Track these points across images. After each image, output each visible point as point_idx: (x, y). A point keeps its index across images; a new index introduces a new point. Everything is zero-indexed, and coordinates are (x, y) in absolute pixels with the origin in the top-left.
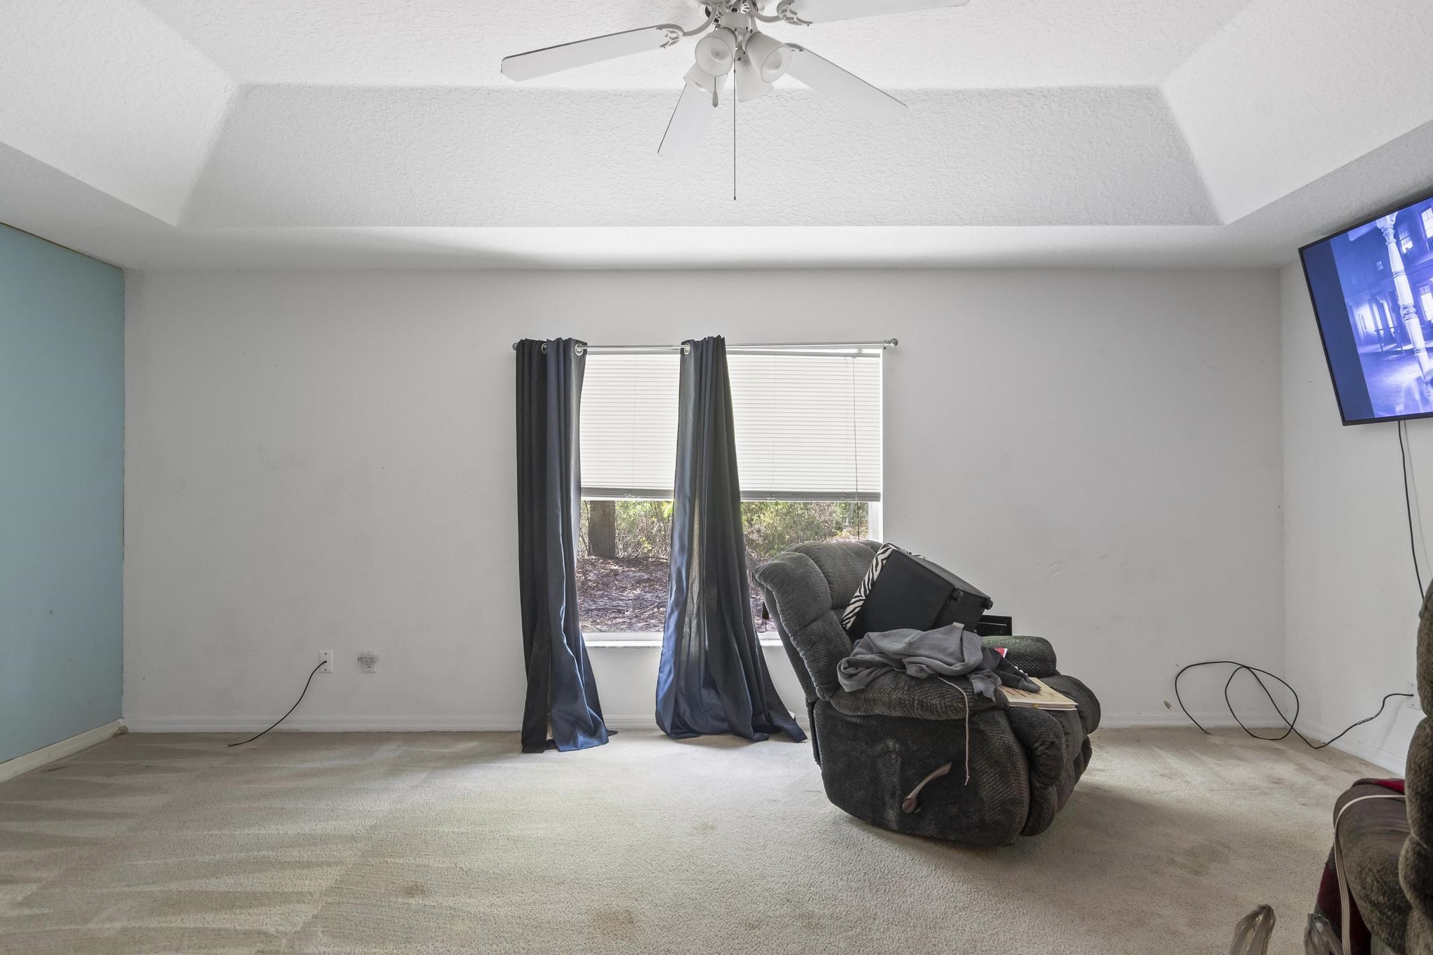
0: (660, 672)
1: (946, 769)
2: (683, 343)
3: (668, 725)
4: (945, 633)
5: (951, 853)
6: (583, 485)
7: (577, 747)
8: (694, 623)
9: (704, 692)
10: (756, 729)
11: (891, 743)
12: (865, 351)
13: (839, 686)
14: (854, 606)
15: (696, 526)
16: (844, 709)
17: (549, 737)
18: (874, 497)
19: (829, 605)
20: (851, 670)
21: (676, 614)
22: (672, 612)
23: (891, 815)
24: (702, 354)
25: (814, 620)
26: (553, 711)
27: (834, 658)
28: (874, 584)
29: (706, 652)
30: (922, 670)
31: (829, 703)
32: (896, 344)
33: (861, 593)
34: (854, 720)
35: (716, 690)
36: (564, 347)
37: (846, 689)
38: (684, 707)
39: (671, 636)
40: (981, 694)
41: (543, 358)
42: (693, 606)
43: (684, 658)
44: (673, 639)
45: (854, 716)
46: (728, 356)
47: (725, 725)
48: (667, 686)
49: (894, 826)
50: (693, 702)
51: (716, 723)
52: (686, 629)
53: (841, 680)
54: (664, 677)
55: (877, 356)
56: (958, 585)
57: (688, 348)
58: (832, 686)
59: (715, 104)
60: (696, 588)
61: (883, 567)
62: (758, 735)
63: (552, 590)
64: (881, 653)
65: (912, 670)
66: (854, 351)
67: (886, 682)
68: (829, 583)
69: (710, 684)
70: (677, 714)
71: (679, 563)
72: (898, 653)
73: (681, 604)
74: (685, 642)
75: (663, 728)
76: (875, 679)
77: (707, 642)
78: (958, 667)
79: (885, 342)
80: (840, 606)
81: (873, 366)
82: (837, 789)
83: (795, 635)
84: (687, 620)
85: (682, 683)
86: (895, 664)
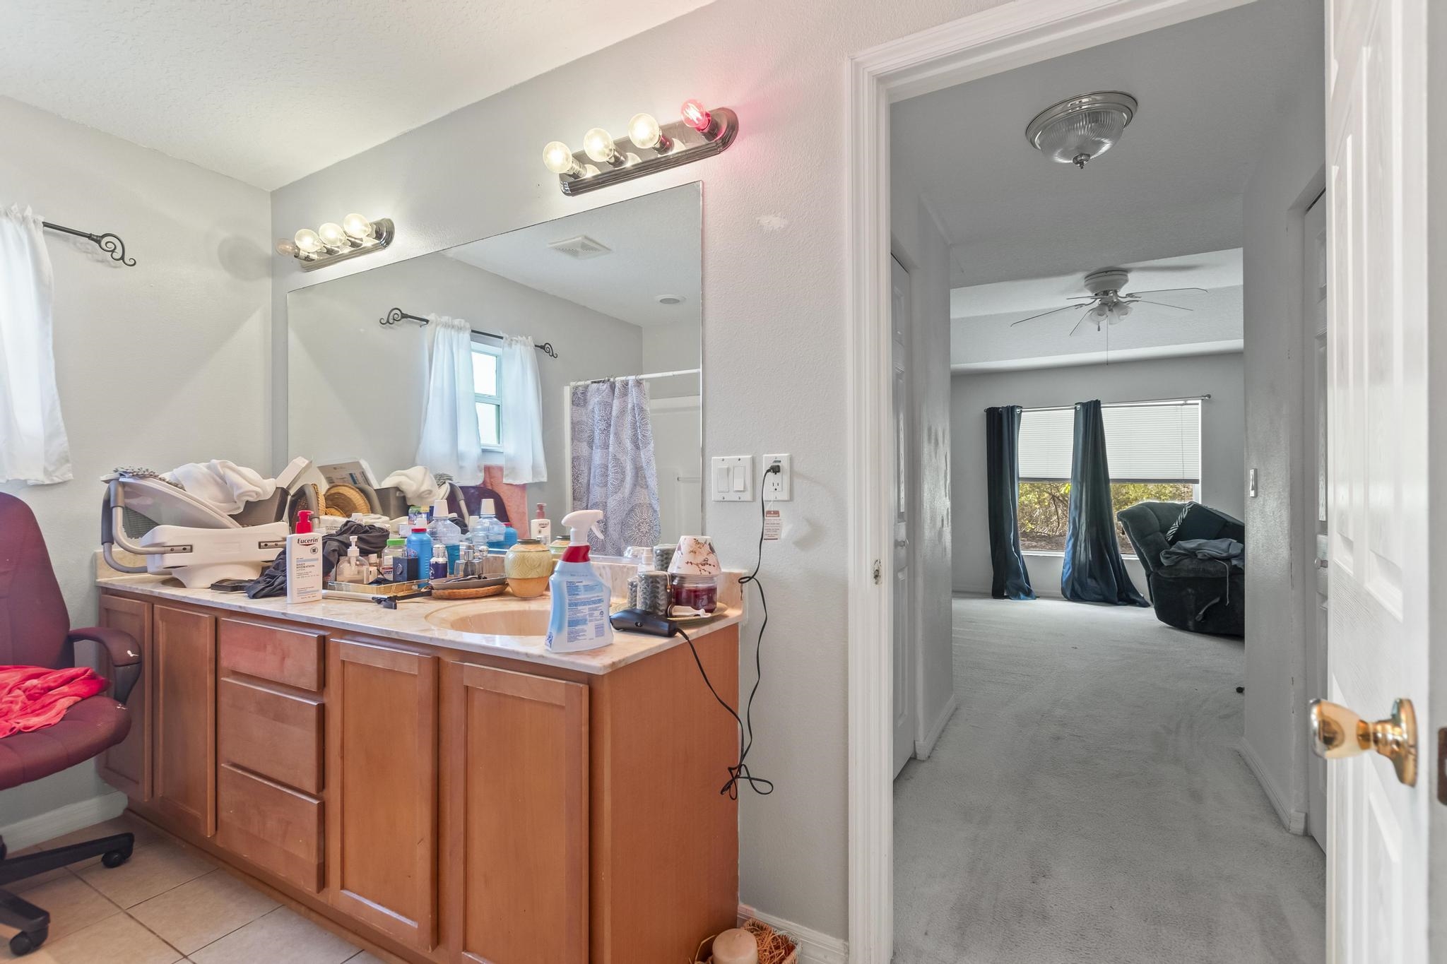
0: (1064, 568)
1: (1217, 600)
2: (1076, 404)
3: (1068, 594)
4: (1220, 542)
5: (1222, 639)
6: (1020, 476)
7: (1020, 598)
8: (1083, 545)
9: (1089, 580)
10: (1120, 600)
11: (1190, 590)
12: (1189, 402)
13: (1162, 564)
14: (1173, 530)
15: (1084, 496)
16: (1163, 574)
17: (1005, 594)
18: (1196, 481)
19: (1159, 529)
20: (1167, 556)
21: (1073, 540)
22: (1070, 539)
23: (1190, 623)
24: (1087, 410)
25: (1150, 534)
26: (1008, 583)
27: (1159, 552)
28: (1183, 520)
29: (1089, 561)
30: (1205, 556)
31: (1157, 573)
32: (1209, 396)
33: (1176, 524)
34: (1171, 580)
35: (1095, 579)
36: (1011, 410)
37: (1165, 565)
38: (1077, 586)
39: (1069, 551)
40: (1235, 566)
41: (1000, 415)
42: (1082, 536)
43: (1077, 562)
44: (1071, 552)
45: (1171, 578)
46: (1102, 409)
47: (1100, 597)
48: (1068, 574)
49: (1191, 628)
50: (1082, 585)
51: (1096, 596)
52: (1078, 548)
53: (1163, 560)
54: (1065, 570)
55: (1197, 404)
56: (1229, 519)
57: (1079, 406)
58: (1158, 564)
59: (1099, 330)
60: (1084, 528)
61: (1188, 512)
62: (1120, 603)
63: (1006, 526)
64: (1185, 549)
65: (1200, 556)
66: (1182, 402)
67: (1186, 561)
68: (1159, 520)
69: (1091, 576)
70: (1073, 590)
71: (1074, 515)
72: (1192, 549)
73: (1075, 535)
74: (1078, 553)
75: (1066, 597)
76: (1181, 560)
77: (1090, 556)
78: (1225, 555)
79: (1203, 396)
80: (1165, 531)
81: (1195, 410)
82: (1162, 615)
83: (1138, 541)
84: (1079, 543)
85: (1076, 575)
86: (1192, 554)
